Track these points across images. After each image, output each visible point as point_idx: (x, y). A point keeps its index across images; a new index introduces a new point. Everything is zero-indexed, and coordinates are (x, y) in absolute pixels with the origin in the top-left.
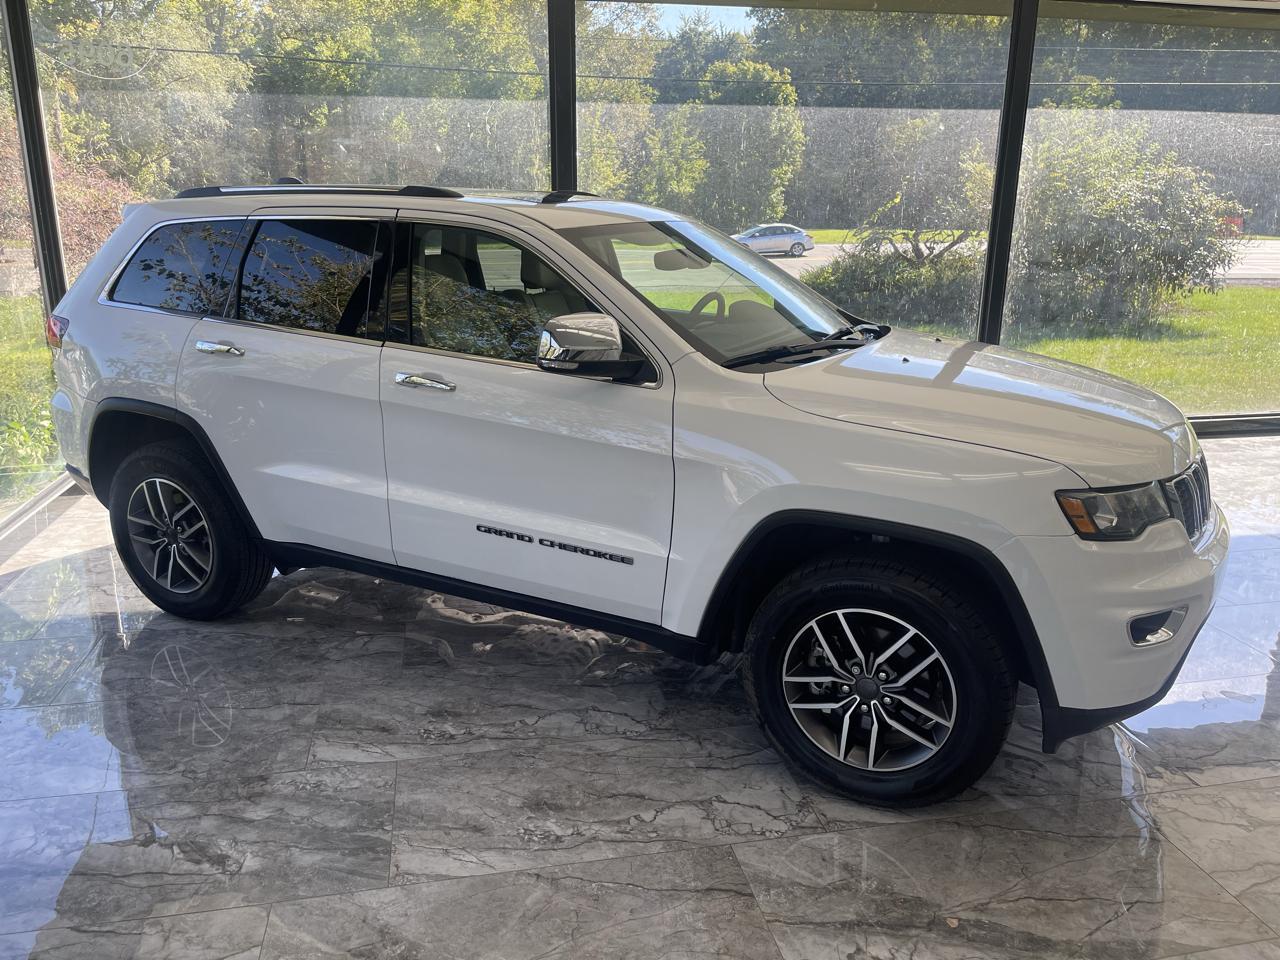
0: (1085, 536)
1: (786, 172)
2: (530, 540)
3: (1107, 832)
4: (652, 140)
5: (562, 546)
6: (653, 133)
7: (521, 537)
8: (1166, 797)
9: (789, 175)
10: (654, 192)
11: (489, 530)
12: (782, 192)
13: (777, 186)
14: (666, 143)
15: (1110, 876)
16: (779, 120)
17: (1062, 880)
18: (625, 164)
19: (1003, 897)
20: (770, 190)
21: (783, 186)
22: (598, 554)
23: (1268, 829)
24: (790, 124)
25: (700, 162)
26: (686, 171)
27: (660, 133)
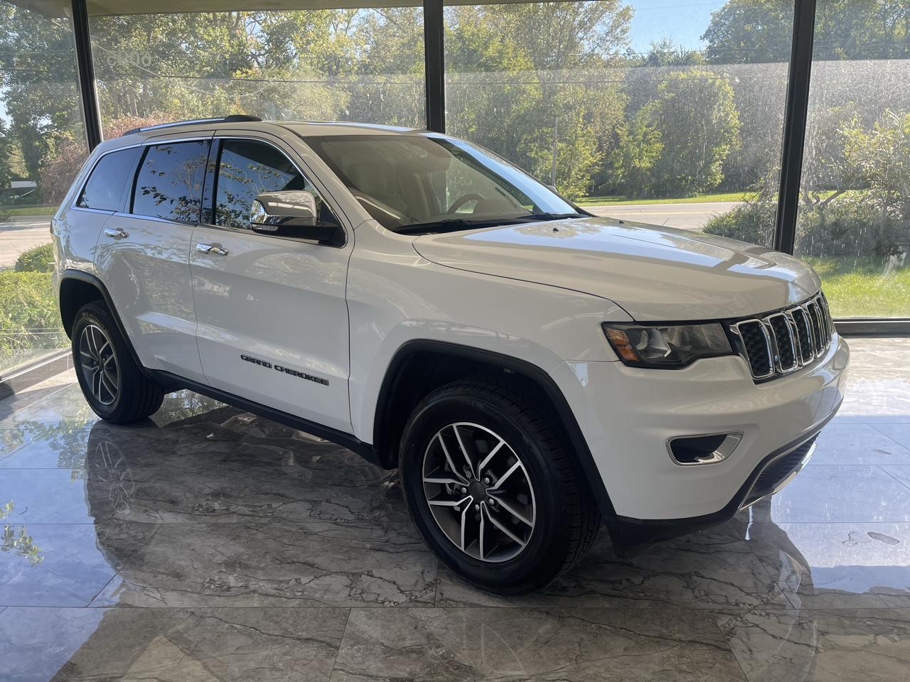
0: (629, 363)
1: (725, 150)
2: (270, 367)
3: (678, 636)
4: (622, 130)
5: (288, 371)
6: (622, 125)
7: (265, 364)
8: (755, 614)
9: (727, 152)
10: (621, 167)
11: (248, 359)
12: (720, 165)
13: (717, 160)
14: (631, 133)
15: (654, 673)
16: (719, 110)
17: (607, 670)
18: (600, 148)
19: (543, 676)
20: (711, 163)
21: (722, 160)
22: (308, 377)
23: (838, 653)
24: (727, 115)
25: (658, 145)
26: (646, 151)
27: (627, 126)
